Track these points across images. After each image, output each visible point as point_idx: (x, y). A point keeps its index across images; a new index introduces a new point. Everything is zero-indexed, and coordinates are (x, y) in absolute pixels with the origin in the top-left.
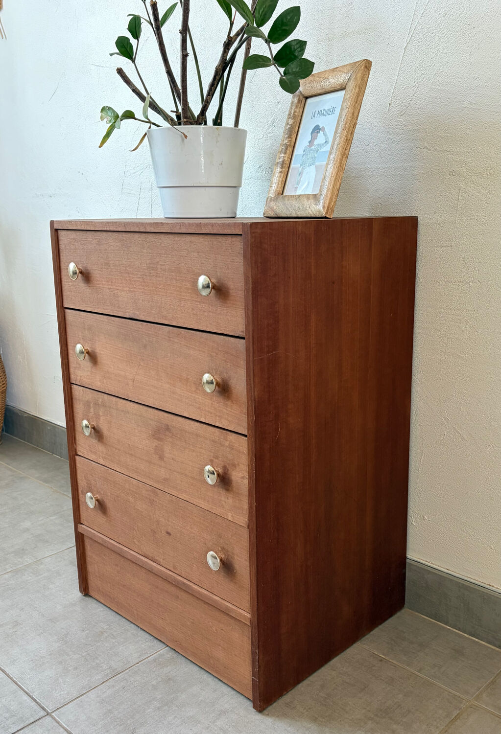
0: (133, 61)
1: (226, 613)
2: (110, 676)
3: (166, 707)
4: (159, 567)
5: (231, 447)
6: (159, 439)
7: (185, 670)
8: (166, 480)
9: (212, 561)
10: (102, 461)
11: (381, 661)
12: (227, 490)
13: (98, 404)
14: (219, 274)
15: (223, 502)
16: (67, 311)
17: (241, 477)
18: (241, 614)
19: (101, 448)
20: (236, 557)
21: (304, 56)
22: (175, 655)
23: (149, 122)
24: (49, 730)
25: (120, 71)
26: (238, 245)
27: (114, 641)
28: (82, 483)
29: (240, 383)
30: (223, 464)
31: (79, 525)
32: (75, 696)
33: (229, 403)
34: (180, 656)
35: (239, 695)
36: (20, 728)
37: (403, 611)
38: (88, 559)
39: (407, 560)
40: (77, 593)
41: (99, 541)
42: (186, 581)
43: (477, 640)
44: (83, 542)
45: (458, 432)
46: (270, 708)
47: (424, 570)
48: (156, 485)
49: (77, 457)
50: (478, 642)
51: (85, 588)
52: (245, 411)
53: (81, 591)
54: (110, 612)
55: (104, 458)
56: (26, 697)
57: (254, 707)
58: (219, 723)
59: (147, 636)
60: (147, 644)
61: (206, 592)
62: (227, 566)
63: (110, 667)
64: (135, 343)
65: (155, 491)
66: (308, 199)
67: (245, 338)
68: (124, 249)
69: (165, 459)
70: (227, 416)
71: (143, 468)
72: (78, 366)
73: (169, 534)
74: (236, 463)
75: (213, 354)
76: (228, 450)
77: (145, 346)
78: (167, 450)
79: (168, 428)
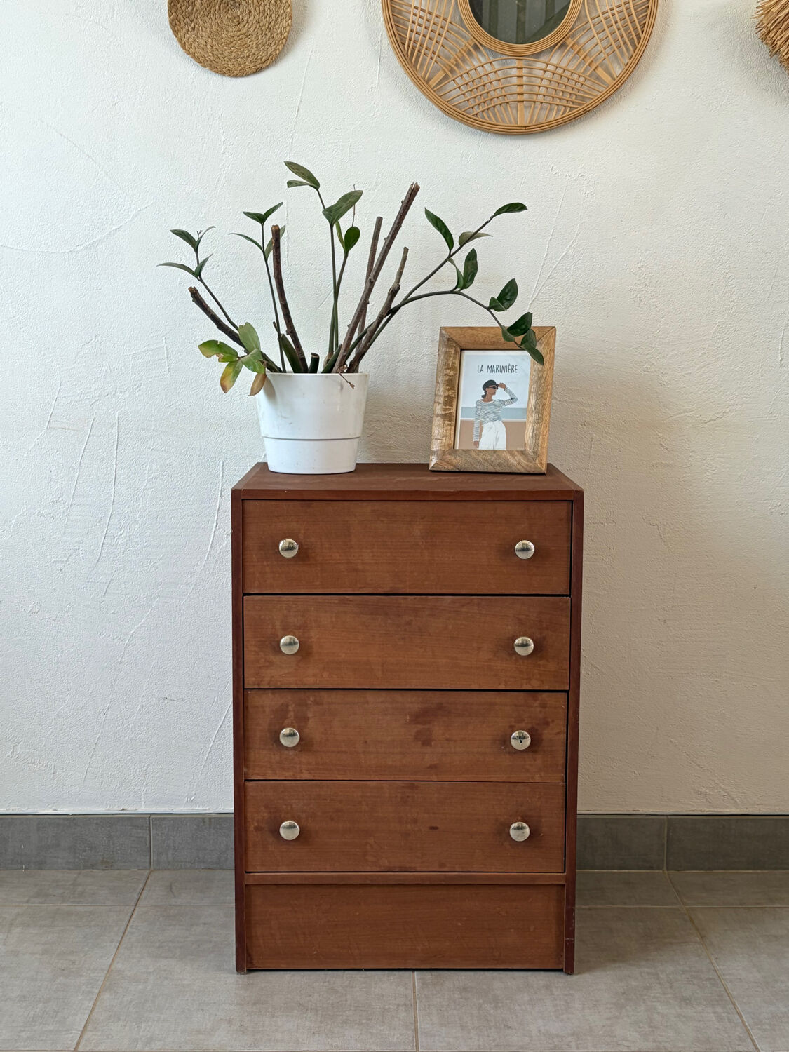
0: (201, 280)
2: (411, 1010)
3: (500, 1004)
5: (544, 707)
6: (425, 723)
8: (432, 767)
9: (517, 832)
10: (306, 775)
12: (535, 752)
13: (306, 705)
15: (529, 766)
16: (251, 597)
19: (302, 759)
20: (544, 819)
25: (194, 292)
26: (564, 510)
27: (357, 989)
28: (255, 817)
29: (560, 638)
30: (530, 726)
31: (244, 876)
38: (256, 919)
43: (626, 871)
44: (248, 896)
48: (413, 778)
49: (247, 783)
50: (629, 873)
52: (566, 665)
55: (310, 770)
63: (398, 1005)
64: (389, 621)
65: (412, 784)
66: (513, 456)
67: (569, 596)
68: (381, 519)
69: (433, 743)
70: (538, 677)
71: (390, 763)
72: (267, 664)
73: (435, 828)
74: (550, 720)
75: (521, 617)
76: (538, 709)
77: (409, 623)
78: (438, 730)
79: (440, 707)
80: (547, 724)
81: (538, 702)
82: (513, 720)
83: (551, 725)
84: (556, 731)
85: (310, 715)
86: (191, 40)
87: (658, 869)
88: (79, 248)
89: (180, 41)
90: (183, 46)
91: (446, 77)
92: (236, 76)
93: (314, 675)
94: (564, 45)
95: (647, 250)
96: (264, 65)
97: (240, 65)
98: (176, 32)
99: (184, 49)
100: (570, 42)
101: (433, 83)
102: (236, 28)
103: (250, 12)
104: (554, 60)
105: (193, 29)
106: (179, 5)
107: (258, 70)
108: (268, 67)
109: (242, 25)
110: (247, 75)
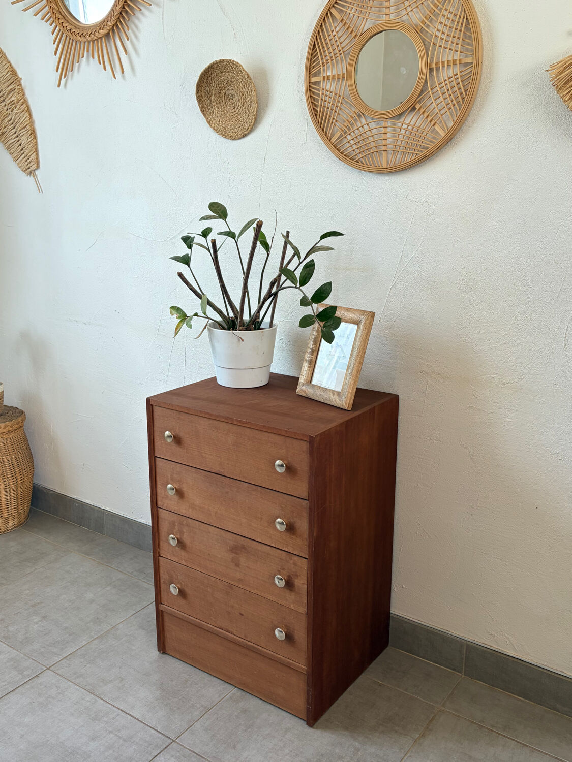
0: (189, 266)
1: (288, 666)
2: (204, 712)
3: (250, 730)
4: (233, 636)
5: (295, 564)
6: (236, 553)
7: (253, 703)
8: (240, 580)
9: (279, 634)
10: (183, 562)
11: (380, 685)
12: (291, 590)
13: (183, 525)
14: (289, 459)
15: (287, 598)
16: (157, 458)
17: (302, 583)
18: (299, 667)
19: (183, 553)
20: (296, 632)
21: (336, 315)
22: (244, 693)
23: (208, 317)
24: (179, 752)
25: (180, 275)
26: (305, 446)
27: (197, 686)
28: (164, 576)
29: (303, 525)
30: (288, 574)
31: (160, 605)
32: (186, 727)
33: (294, 537)
34: (247, 694)
35: (294, 717)
36: (159, 752)
37: (388, 648)
38: (166, 628)
39: (391, 615)
40: (155, 653)
41: (179, 616)
42: (255, 645)
44: (162, 616)
45: (426, 533)
46: (317, 723)
47: (402, 621)
48: (232, 583)
49: (160, 558)
50: (440, 667)
51: (162, 648)
52: (306, 543)
53: (159, 650)
54: (186, 665)
55: (186, 561)
56: (153, 731)
57: (307, 724)
58: (287, 736)
59: (219, 681)
60: (221, 686)
61: (271, 653)
62: (289, 637)
63: (202, 706)
64: (218, 489)
65: (231, 586)
66: (334, 394)
67: (308, 500)
68: (213, 429)
69: (240, 566)
70: (292, 545)
71: (221, 570)
72: (165, 496)
73: (242, 615)
74: (299, 574)
75: (283, 506)
76: (292, 566)
77: (227, 493)
78: (243, 560)
79: (243, 547)
80: (297, 576)
81: (292, 561)
82: (280, 567)
83: (299, 577)
84: (302, 582)
85: (185, 531)
86: (212, 120)
87: (458, 672)
88: (169, 239)
89: (207, 119)
90: (209, 123)
91: (341, 135)
92: (234, 139)
93: (185, 509)
94: (414, 109)
95: (468, 256)
96: (247, 132)
97: (236, 133)
98: (204, 115)
99: (209, 124)
100: (418, 106)
101: (333, 140)
102: (233, 111)
103: (239, 100)
104: (407, 121)
105: (213, 112)
106: (203, 100)
107: (245, 136)
108: (249, 133)
109: (236, 108)
110: (239, 139)
